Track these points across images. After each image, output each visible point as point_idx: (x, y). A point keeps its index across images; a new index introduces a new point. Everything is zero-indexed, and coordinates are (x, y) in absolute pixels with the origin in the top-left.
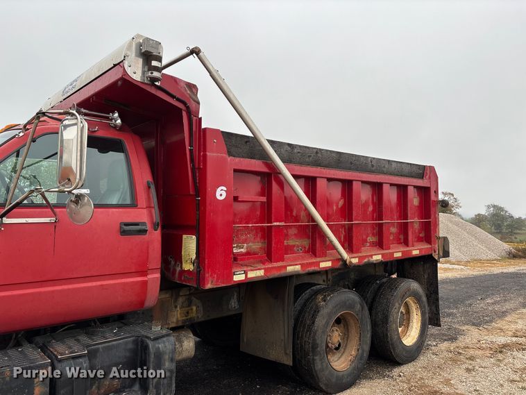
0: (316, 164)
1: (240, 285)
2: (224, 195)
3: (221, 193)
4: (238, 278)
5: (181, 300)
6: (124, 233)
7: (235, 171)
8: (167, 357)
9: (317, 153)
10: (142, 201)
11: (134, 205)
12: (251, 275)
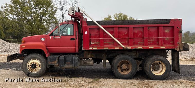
0: (114, 24)
1: (91, 50)
2: (87, 33)
3: (86, 33)
4: (91, 49)
5: (90, 53)
6: (71, 40)
7: (89, 28)
8: (76, 60)
9: (114, 22)
10: (75, 35)
11: (73, 35)
12: (94, 48)
